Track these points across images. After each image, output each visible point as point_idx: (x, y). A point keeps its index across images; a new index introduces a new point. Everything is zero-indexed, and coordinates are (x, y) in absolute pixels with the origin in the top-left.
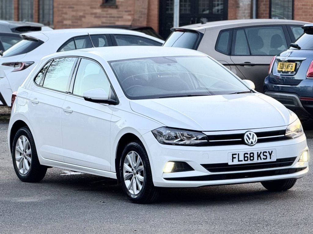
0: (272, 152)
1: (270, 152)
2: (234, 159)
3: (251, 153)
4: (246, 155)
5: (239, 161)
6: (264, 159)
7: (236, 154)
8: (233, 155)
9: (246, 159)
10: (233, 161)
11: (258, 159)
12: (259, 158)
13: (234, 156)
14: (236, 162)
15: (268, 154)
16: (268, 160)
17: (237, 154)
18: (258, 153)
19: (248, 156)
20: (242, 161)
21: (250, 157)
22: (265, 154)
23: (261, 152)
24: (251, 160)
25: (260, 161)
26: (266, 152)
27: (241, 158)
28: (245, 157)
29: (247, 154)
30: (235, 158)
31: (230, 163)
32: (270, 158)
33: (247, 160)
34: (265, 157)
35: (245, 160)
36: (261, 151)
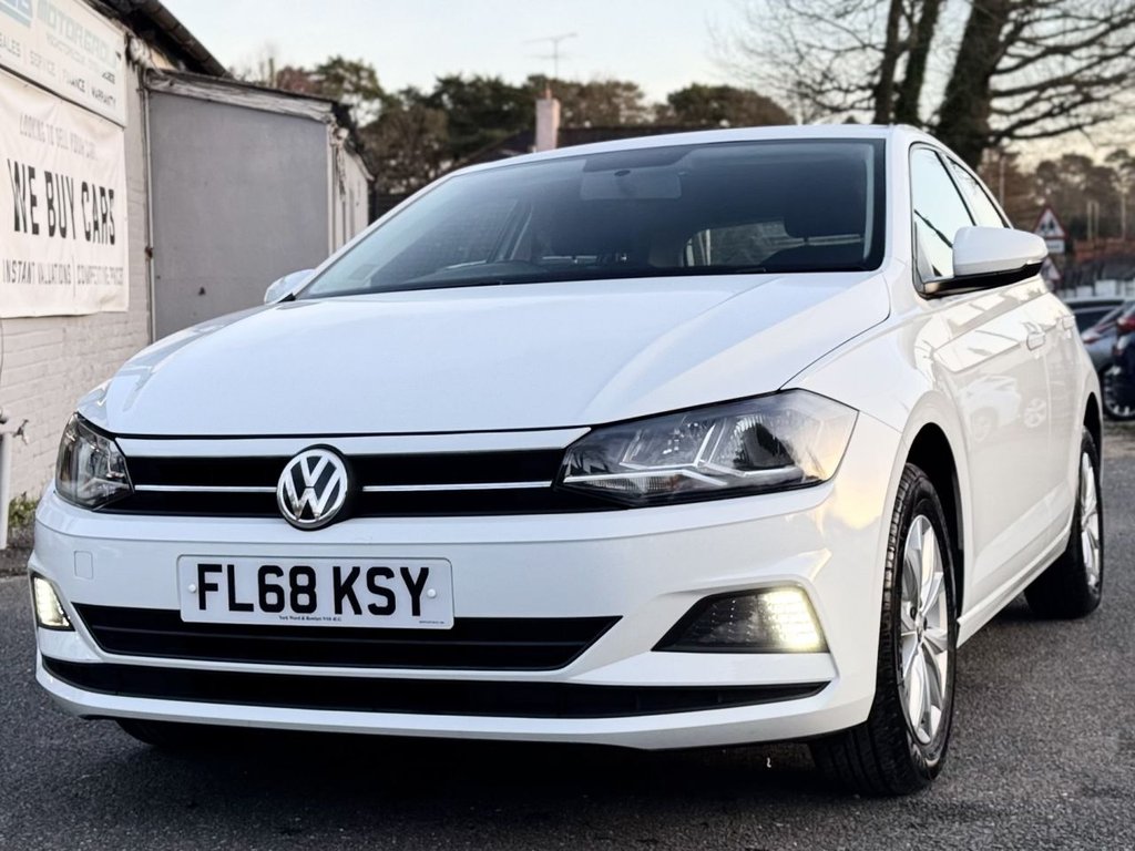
0: (424, 572)
1: (415, 576)
2: (209, 595)
3: (295, 571)
4: (271, 579)
5: (234, 606)
6: (374, 609)
7: (217, 568)
8: (203, 569)
9: (272, 598)
10: (203, 606)
11: (338, 610)
12: (346, 601)
13: (210, 578)
14: (218, 612)
15: (397, 585)
16: (402, 619)
17: (225, 569)
18: (337, 571)
19: (284, 582)
20: (249, 608)
21: (296, 590)
22: (380, 581)
23: (356, 571)
24: (297, 608)
25: (348, 619)
26: (388, 573)
27: (248, 591)
28: (264, 589)
29: (278, 571)
30: (214, 587)
31: (191, 614)
32: (416, 611)
33: (278, 607)
34: (382, 601)
35: (266, 607)
36: (356, 563)
